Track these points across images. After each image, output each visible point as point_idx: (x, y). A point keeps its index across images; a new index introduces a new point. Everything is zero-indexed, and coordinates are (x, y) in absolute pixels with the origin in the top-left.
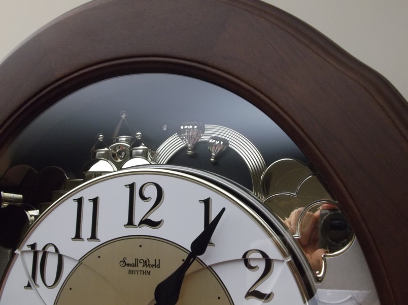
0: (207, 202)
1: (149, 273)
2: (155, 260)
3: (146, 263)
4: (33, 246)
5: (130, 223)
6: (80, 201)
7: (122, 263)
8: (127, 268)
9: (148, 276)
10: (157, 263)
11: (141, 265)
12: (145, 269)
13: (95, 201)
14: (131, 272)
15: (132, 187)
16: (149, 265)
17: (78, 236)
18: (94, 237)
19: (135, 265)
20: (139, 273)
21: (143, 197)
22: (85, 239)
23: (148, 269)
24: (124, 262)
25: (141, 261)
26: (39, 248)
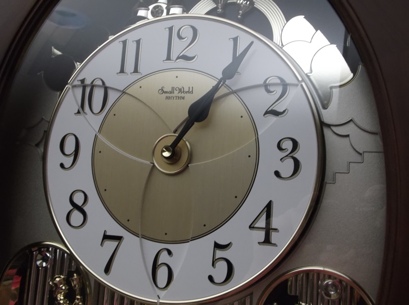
0: (235, 40)
1: (183, 98)
2: (189, 88)
3: (180, 91)
4: (83, 81)
5: (169, 58)
6: (125, 43)
7: (160, 91)
8: (165, 95)
9: (182, 100)
10: (191, 90)
11: (176, 92)
12: (180, 95)
13: (138, 42)
14: (167, 98)
15: (171, 29)
16: (183, 92)
17: (122, 71)
18: (136, 70)
19: (171, 93)
20: (175, 98)
21: (180, 37)
22: (129, 74)
23: (183, 95)
24: (162, 90)
25: (177, 89)
26: (88, 82)
